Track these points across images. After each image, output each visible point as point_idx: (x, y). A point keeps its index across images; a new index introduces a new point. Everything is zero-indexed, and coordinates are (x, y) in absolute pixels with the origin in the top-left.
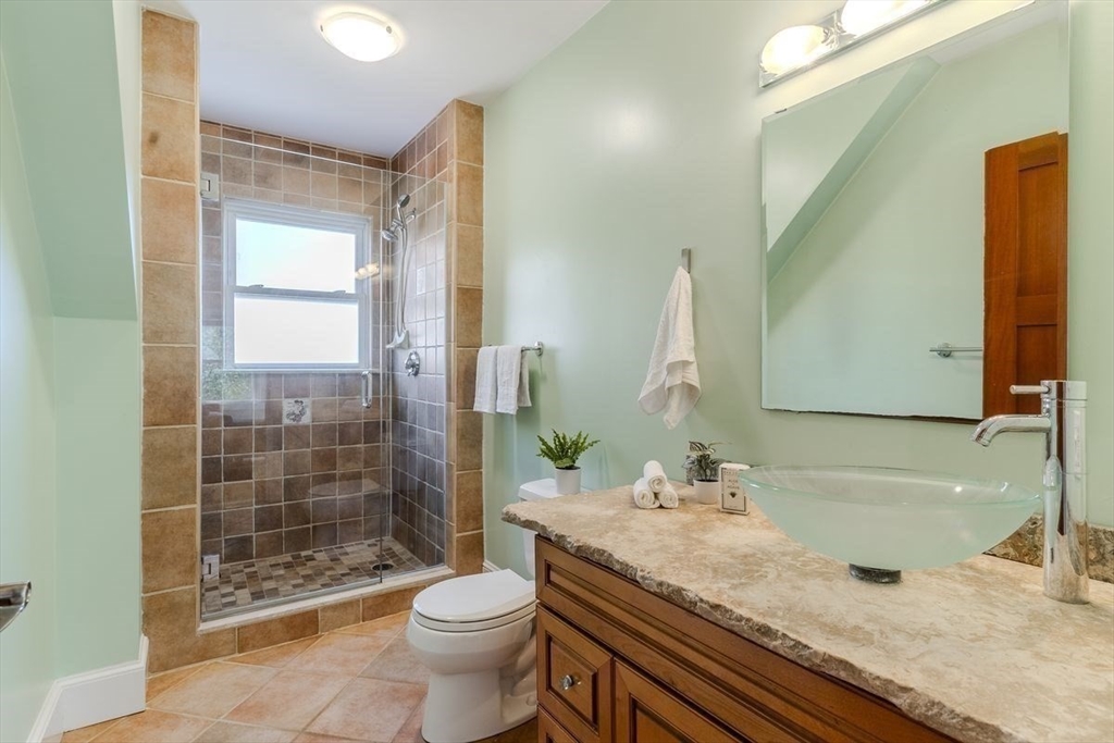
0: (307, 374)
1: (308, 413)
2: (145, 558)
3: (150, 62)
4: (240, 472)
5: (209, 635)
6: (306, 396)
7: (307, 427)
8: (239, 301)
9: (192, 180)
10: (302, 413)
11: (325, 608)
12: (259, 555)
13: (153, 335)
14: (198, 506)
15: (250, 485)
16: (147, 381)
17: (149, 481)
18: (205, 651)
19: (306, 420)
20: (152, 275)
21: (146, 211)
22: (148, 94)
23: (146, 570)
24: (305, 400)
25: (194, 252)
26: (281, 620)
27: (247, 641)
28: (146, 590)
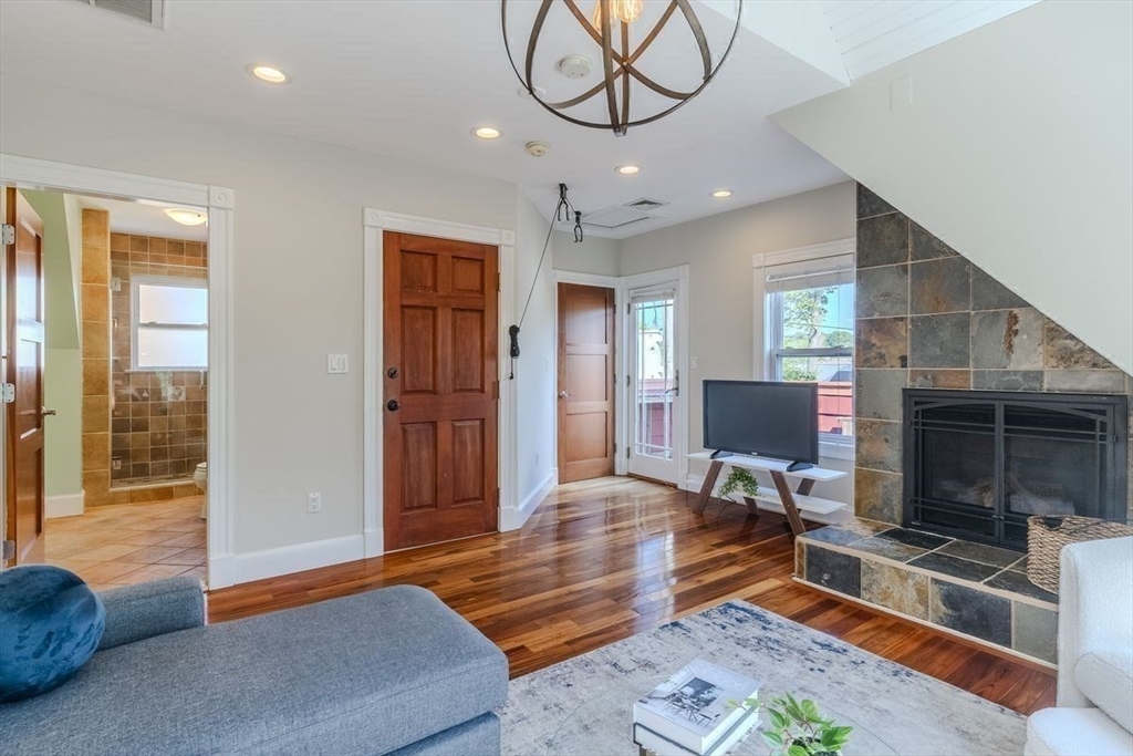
0: (183, 372)
1: (184, 394)
2: (84, 455)
3: (86, 232)
4: (141, 426)
5: (115, 493)
6: (183, 385)
7: (183, 403)
8: (141, 331)
9: (106, 283)
10: (180, 394)
11: (177, 486)
12: (153, 474)
13: (87, 354)
14: (110, 433)
15: (147, 435)
16: (84, 375)
17: (86, 420)
18: (113, 500)
19: (182, 398)
20: (86, 327)
21: (84, 299)
22: (85, 247)
23: (84, 460)
24: (182, 388)
25: (108, 316)
26: (153, 490)
27: (133, 498)
28: (84, 469)
